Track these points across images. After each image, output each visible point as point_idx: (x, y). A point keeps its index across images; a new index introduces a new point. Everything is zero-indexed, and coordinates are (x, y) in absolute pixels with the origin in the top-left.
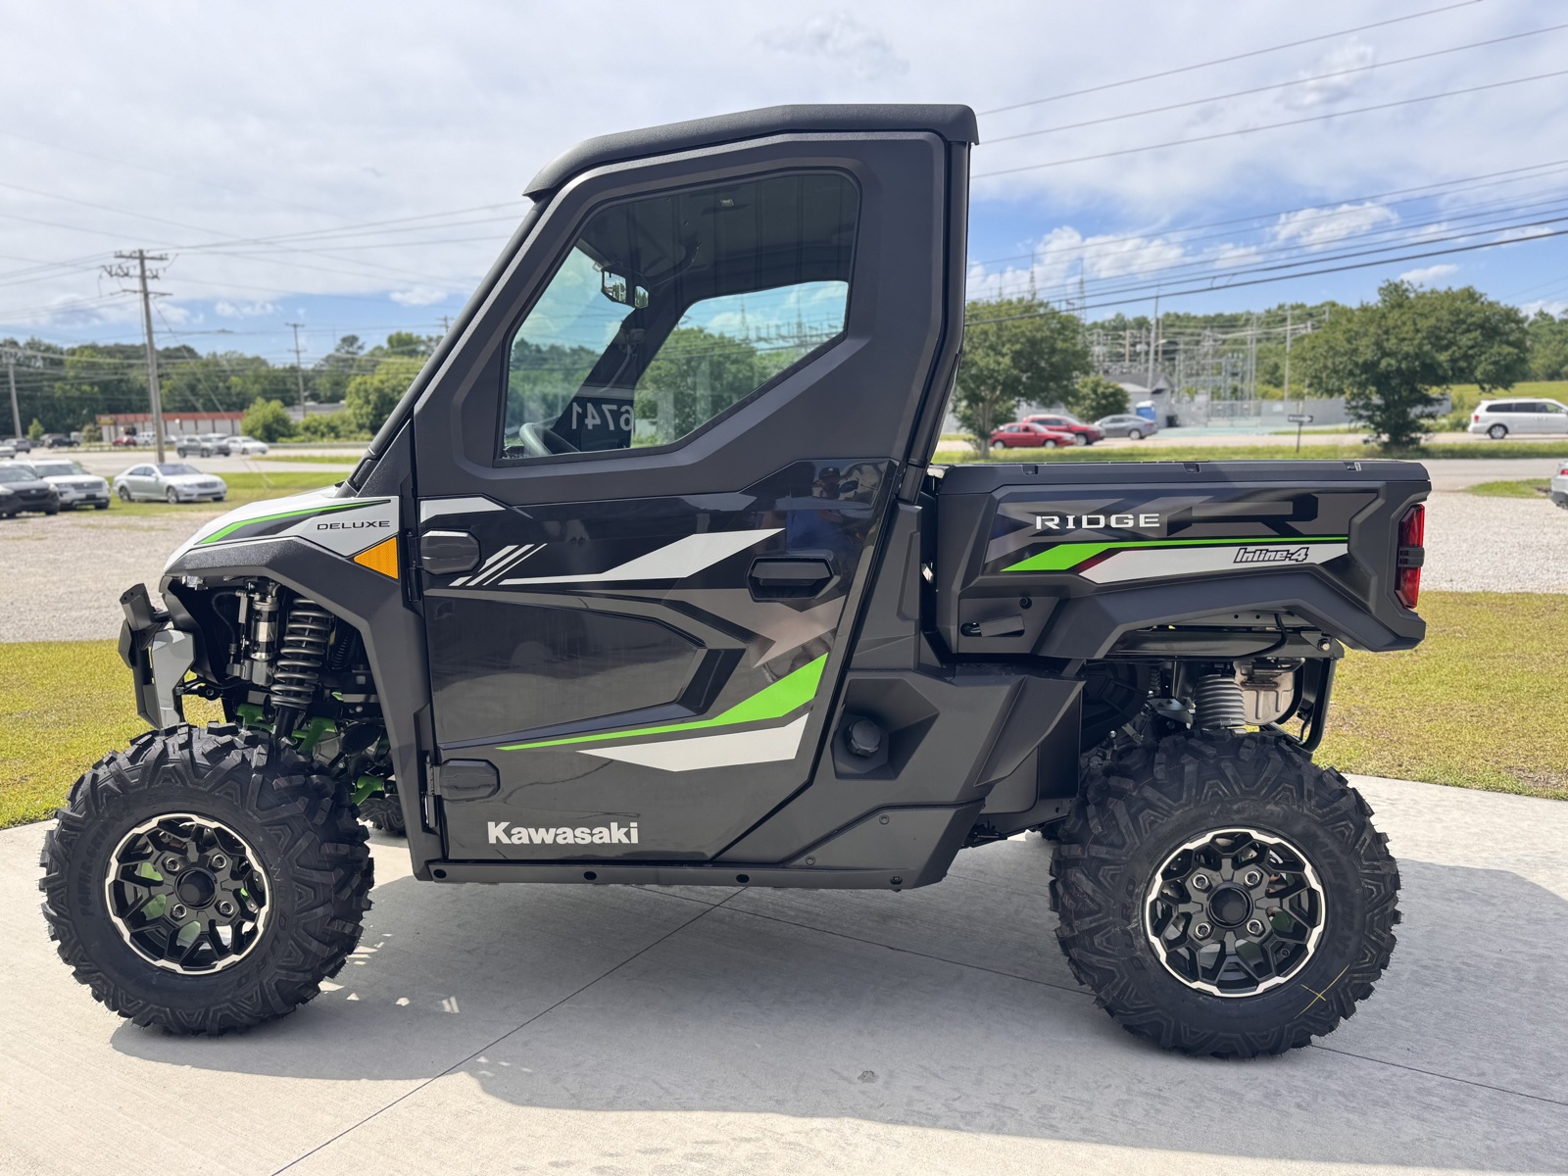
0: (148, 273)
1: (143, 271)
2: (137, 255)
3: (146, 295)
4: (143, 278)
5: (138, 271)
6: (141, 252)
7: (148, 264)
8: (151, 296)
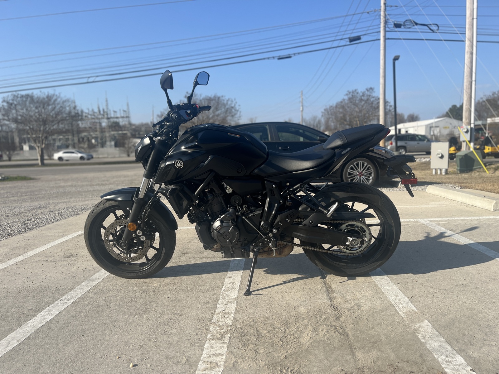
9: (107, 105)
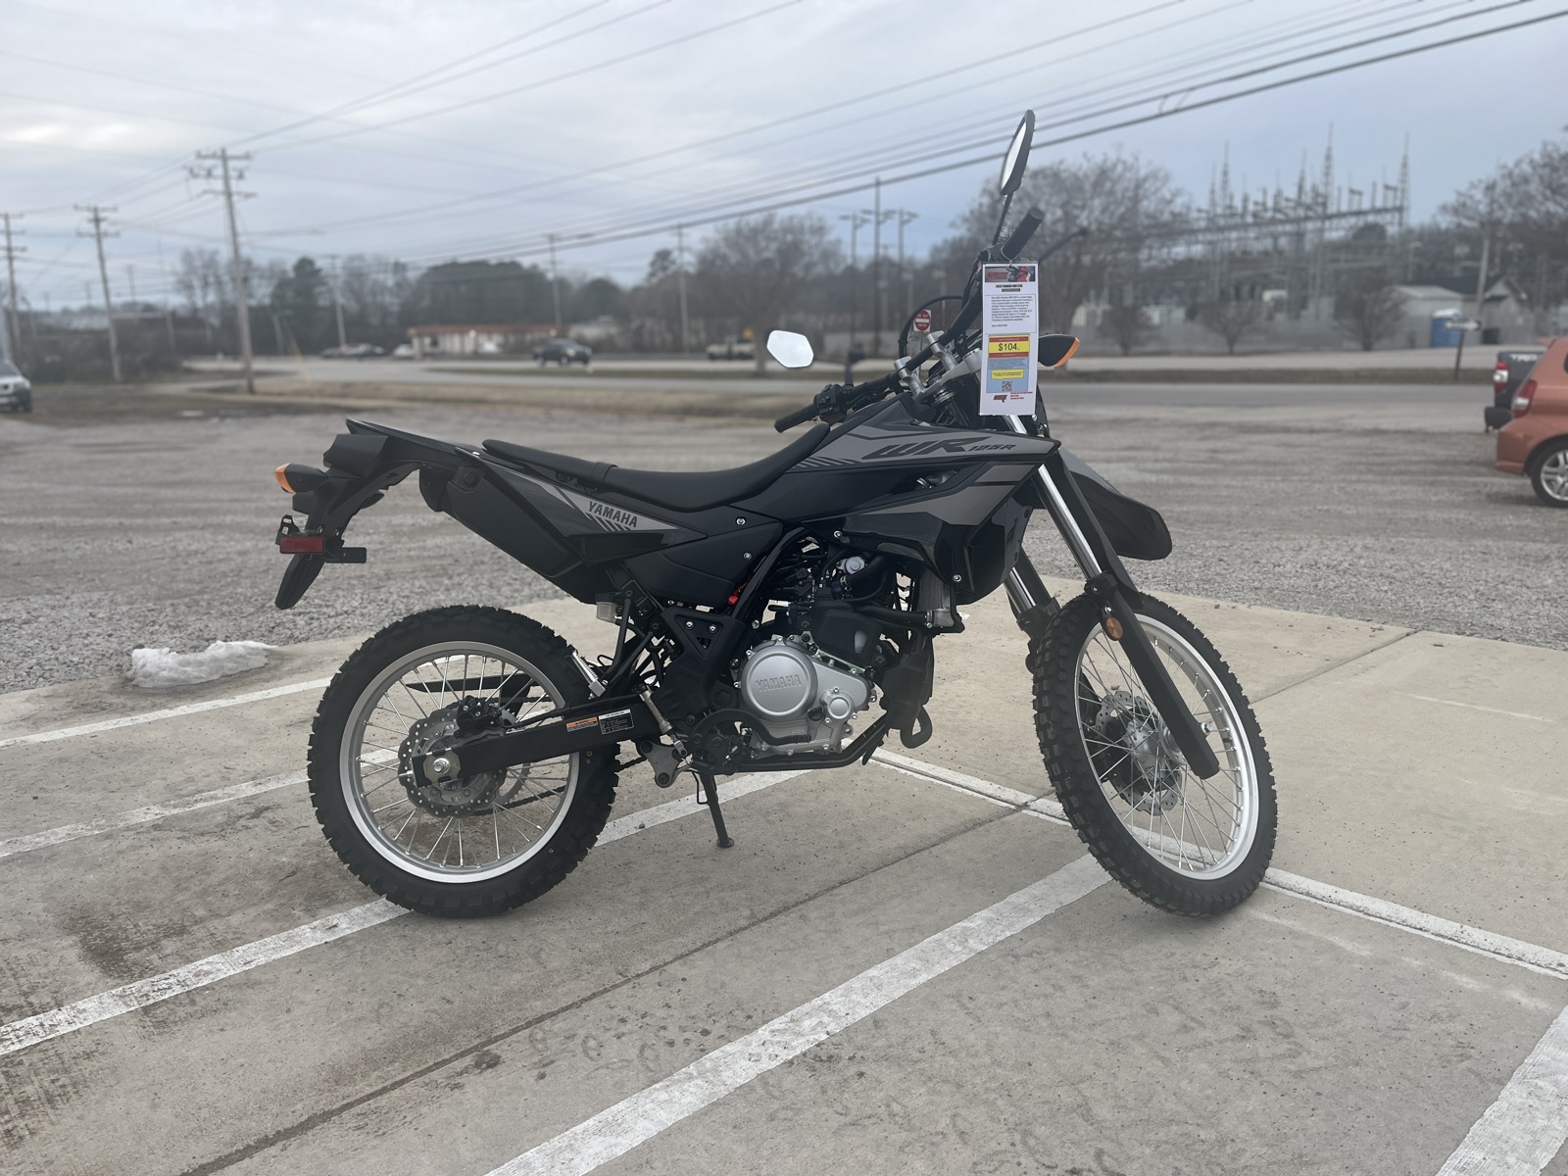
0: (233, 174)
1: (226, 170)
2: (219, 153)
3: (228, 194)
4: (226, 179)
5: (219, 171)
6: (223, 151)
7: (232, 164)
8: (235, 198)
9: (1328, 171)
